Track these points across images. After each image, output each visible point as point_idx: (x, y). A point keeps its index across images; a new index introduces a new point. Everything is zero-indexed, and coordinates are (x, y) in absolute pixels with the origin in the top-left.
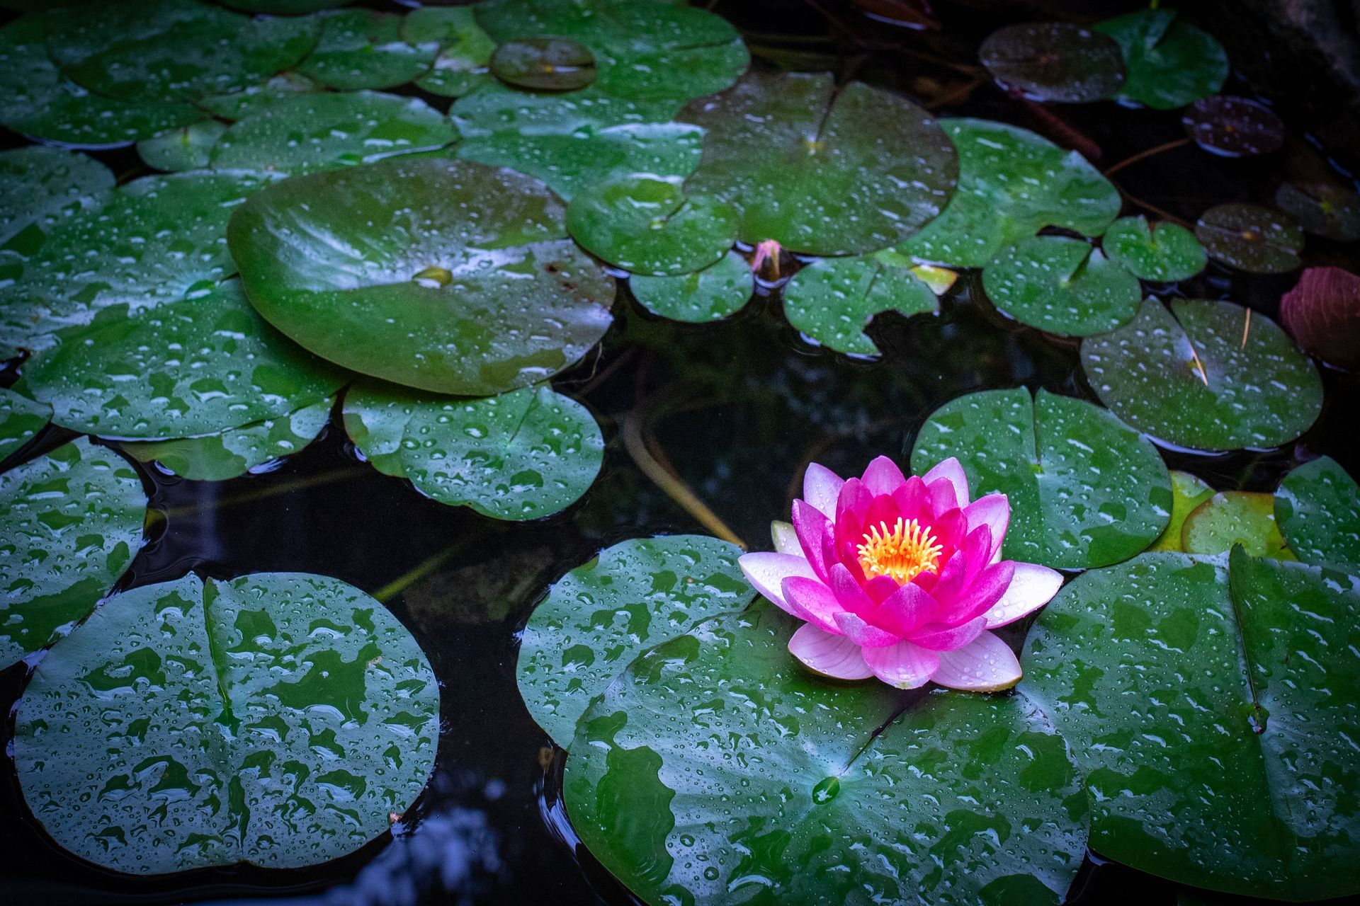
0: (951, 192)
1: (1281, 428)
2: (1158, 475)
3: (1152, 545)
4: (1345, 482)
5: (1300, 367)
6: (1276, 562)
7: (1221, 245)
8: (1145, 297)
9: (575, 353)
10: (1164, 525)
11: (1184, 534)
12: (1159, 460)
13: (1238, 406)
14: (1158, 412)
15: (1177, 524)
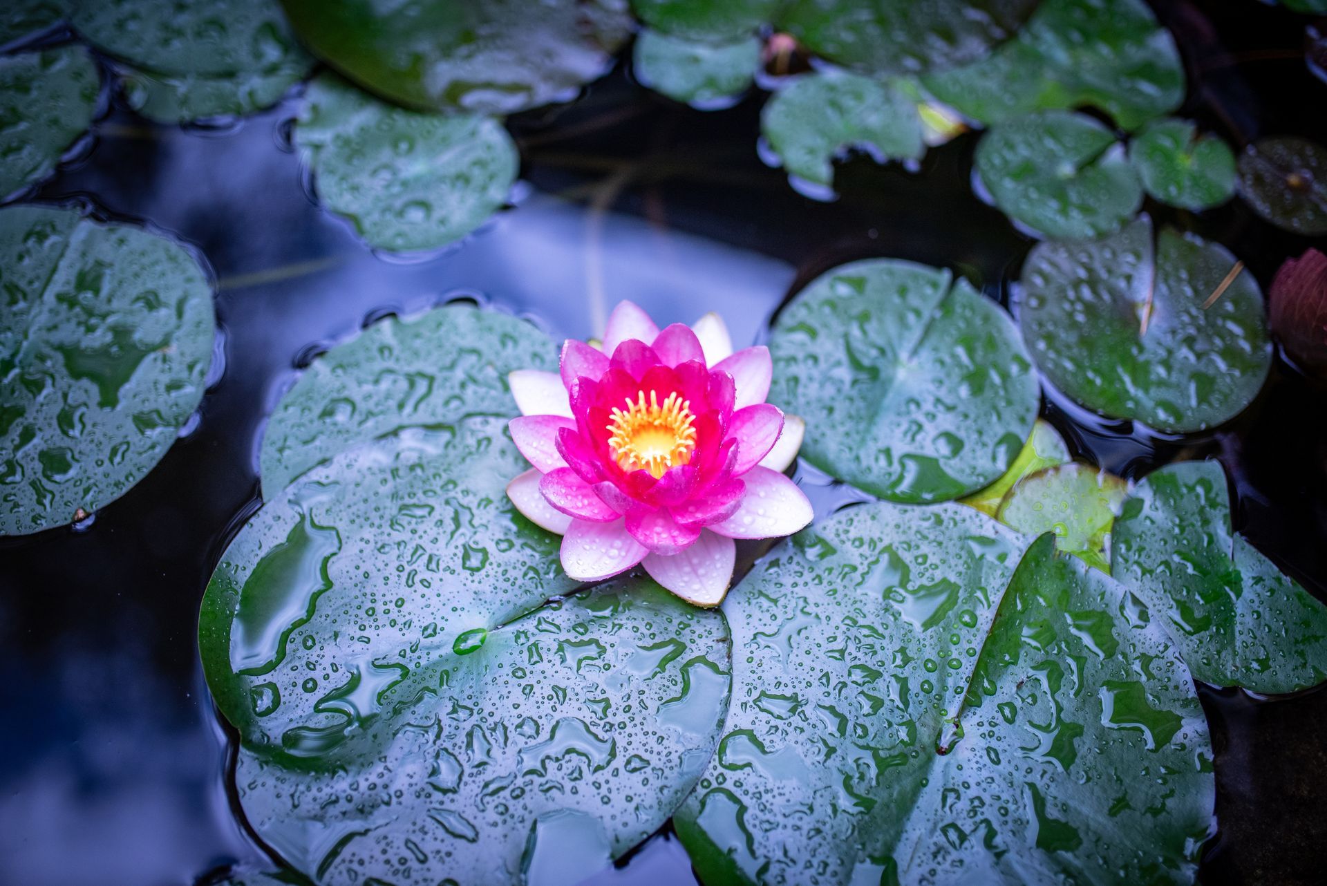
0: (1011, 35)
1: (1190, 413)
2: (1022, 420)
3: (967, 496)
4: (1219, 500)
5: (1255, 348)
6: (1081, 567)
7: (1259, 180)
8: (1138, 213)
9: (545, 93)
10: (991, 478)
11: (1008, 496)
12: (1035, 405)
13: (1162, 371)
14: (1069, 347)
15: (1009, 479)
